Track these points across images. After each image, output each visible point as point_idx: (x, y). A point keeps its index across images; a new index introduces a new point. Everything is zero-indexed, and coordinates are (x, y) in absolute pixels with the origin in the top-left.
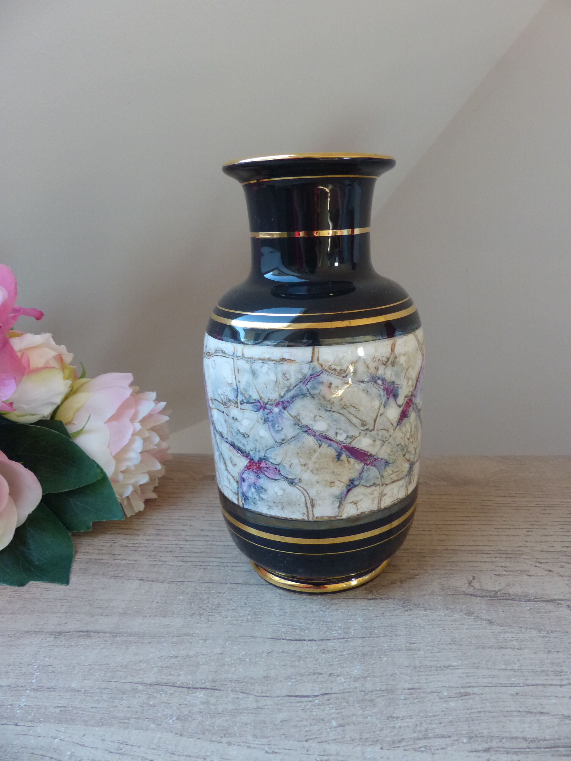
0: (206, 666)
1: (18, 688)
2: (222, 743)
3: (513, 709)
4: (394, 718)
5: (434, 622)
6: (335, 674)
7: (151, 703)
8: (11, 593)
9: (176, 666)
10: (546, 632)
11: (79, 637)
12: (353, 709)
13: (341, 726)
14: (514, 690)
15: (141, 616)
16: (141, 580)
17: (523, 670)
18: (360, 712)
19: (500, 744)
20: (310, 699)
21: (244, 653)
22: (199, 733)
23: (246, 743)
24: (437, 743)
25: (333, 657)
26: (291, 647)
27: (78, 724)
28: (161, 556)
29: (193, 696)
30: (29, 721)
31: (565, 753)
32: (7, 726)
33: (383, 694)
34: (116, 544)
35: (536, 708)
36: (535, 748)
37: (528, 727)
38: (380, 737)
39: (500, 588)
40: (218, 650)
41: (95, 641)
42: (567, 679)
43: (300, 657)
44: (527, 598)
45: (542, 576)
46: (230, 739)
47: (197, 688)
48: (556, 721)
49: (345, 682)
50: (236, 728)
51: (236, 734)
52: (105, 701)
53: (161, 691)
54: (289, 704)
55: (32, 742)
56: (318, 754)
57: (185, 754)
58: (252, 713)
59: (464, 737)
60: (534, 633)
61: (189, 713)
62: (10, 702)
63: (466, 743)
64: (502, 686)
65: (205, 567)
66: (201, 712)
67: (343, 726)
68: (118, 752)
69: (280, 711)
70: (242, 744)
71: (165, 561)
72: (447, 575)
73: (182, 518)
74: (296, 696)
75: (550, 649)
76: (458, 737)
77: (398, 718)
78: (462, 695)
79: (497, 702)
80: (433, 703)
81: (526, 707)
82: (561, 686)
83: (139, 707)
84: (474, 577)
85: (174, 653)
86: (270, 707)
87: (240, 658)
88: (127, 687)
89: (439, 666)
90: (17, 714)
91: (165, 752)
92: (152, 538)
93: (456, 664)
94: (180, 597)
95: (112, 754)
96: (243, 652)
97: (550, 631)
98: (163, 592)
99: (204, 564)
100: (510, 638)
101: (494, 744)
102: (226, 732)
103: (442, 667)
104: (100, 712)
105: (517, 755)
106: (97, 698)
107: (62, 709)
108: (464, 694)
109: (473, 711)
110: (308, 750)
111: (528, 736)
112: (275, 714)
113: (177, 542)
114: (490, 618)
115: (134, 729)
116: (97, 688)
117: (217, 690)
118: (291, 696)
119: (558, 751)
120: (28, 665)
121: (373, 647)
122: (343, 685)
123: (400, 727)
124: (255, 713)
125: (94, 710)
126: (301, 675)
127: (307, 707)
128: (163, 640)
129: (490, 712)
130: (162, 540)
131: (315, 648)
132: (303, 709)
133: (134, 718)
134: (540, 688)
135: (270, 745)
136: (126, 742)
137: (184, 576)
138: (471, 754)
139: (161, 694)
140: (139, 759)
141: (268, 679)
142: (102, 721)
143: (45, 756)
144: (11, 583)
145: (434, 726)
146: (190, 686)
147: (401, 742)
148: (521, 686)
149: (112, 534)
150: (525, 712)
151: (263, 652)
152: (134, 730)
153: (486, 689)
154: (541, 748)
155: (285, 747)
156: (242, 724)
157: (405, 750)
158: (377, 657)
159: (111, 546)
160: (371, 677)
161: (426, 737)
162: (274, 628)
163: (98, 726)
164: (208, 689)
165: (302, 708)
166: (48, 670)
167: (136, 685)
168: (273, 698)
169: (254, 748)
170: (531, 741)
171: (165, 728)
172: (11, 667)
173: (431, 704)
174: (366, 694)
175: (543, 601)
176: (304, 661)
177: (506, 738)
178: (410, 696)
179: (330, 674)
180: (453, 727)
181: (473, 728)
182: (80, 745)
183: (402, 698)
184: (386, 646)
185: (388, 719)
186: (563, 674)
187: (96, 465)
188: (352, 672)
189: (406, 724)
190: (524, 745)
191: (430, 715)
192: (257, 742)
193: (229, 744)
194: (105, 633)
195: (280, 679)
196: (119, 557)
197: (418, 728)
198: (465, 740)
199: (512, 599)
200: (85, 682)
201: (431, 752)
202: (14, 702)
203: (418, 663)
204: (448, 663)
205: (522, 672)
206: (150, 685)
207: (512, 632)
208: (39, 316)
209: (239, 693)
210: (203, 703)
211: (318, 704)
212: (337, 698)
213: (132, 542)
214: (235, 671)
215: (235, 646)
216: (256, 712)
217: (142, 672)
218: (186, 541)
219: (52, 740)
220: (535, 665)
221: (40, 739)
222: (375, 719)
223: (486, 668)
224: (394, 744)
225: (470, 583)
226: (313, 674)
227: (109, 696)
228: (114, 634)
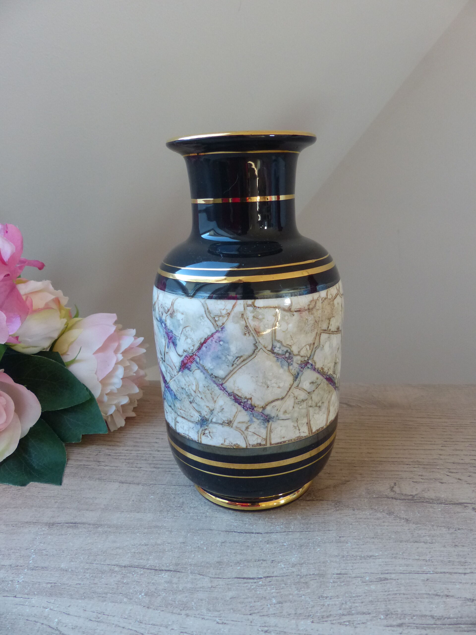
0: (170, 553)
1: (18, 567)
2: (181, 614)
3: (424, 592)
4: (324, 597)
5: (360, 520)
6: (276, 561)
7: (125, 582)
8: (15, 491)
9: (146, 552)
10: (454, 530)
11: (68, 527)
12: (290, 590)
13: (279, 603)
14: (425, 576)
15: (119, 512)
16: (120, 482)
18: (296, 592)
19: (411, 621)
20: (255, 581)
21: (202, 542)
22: (163, 607)
23: (201, 615)
24: (359, 619)
25: (275, 547)
26: (241, 538)
27: (64, 597)
28: (137, 464)
29: (159, 577)
30: (25, 594)
31: (466, 629)
32: (8, 597)
33: (316, 578)
34: (101, 454)
35: (443, 592)
36: (440, 624)
37: (436, 607)
38: (312, 612)
39: (417, 493)
40: (181, 540)
41: (81, 531)
42: (470, 568)
43: (248, 546)
44: (439, 501)
45: (453, 483)
46: (187, 612)
47: (162, 570)
48: (459, 602)
49: (285, 568)
50: (193, 603)
51: (193, 608)
52: (88, 579)
53: (133, 572)
54: (237, 584)
55: (28, 610)
56: (260, 625)
57: (151, 623)
58: (207, 591)
59: (382, 614)
60: (444, 530)
61: (156, 590)
62: (11, 578)
63: (383, 619)
64: (415, 573)
65: (173, 473)
66: (165, 589)
67: (282, 603)
68: (97, 620)
69: (229, 589)
70: (198, 616)
71: (140, 468)
72: (373, 482)
73: (156, 433)
74: (244, 578)
75: (457, 544)
76: (376, 614)
77: (327, 598)
78: (381, 580)
79: (411, 586)
80: (357, 586)
81: (435, 591)
82: (465, 574)
83: (115, 585)
84: (395, 484)
85: (145, 542)
86: (221, 586)
87: (198, 547)
88: (106, 568)
89: (363, 555)
90: (16, 588)
91: (135, 621)
92: (130, 448)
93: (377, 554)
94: (152, 496)
95: (91, 622)
96: (201, 541)
97: (457, 529)
98: (138, 492)
99: (173, 470)
100: (423, 534)
101: (407, 620)
102: (185, 606)
103: (366, 557)
104: (83, 588)
105: (425, 630)
106: (81, 576)
107: (53, 585)
108: (383, 579)
109: (390, 593)
110: (251, 622)
111: (435, 615)
112: (226, 592)
113: (151, 452)
114: (407, 517)
115: (110, 602)
116: (81, 569)
117: (178, 572)
118: (239, 578)
119: (460, 627)
120: (26, 549)
121: (309, 539)
122: (283, 570)
123: (328, 605)
124: (209, 591)
125: (79, 586)
126: (248, 561)
127: (253, 587)
128: (137, 531)
129: (404, 594)
130: (139, 450)
131: (261, 539)
132: (249, 589)
133: (111, 593)
134: (447, 575)
135: (220, 617)
136: (104, 613)
137: (156, 480)
138: (387, 628)
139: (133, 574)
140: (114, 626)
141: (221, 564)
142: (85, 595)
143: (37, 622)
144: (15, 483)
145: (356, 605)
146: (157, 568)
147: (329, 617)
148: (431, 574)
149: (98, 445)
150: (434, 595)
151: (218, 542)
152: (110, 603)
153: (402, 576)
154: (446, 625)
155: (232, 619)
156: (199, 600)
157: (332, 624)
158: (312, 548)
159: (97, 455)
160: (306, 564)
161: (349, 614)
162: (228, 522)
163: (82, 599)
164: (171, 571)
165: (248, 588)
166: (43, 553)
167: (113, 567)
168: (224, 580)
169: (207, 619)
170: (438, 619)
171: (135, 602)
172: (12, 551)
173: (355, 586)
174: (301, 578)
175: (453, 504)
176: (251, 550)
177: (417, 616)
178: (338, 580)
179: (273, 561)
180: (373, 606)
181: (389, 607)
182: (66, 614)
183: (332, 581)
184: (319, 539)
185: (319, 598)
186: (466, 564)
187: (85, 388)
188: (291, 560)
189: (333, 603)
190: (432, 621)
191: (354, 595)
192: (210, 615)
193: (187, 615)
194: (89, 524)
195: (231, 564)
196: (103, 464)
197: (344, 606)
198: (382, 617)
199: (427, 502)
200: (72, 563)
201: (354, 626)
202: (14, 579)
203: (345, 553)
204: (371, 554)
205: (432, 562)
206: (125, 567)
207: (425, 529)
208: (41, 267)
209: (197, 575)
210: (166, 582)
211: (261, 585)
212: (277, 581)
213: (114, 452)
214: (194, 556)
215: (195, 537)
216: (210, 590)
217: (118, 557)
218: (158, 451)
219: (44, 609)
220: (444, 557)
221: (34, 608)
222: (308, 598)
223: (403, 558)
224: (323, 619)
225: (392, 489)
226: (258, 560)
227: (91, 576)
228: (96, 526)
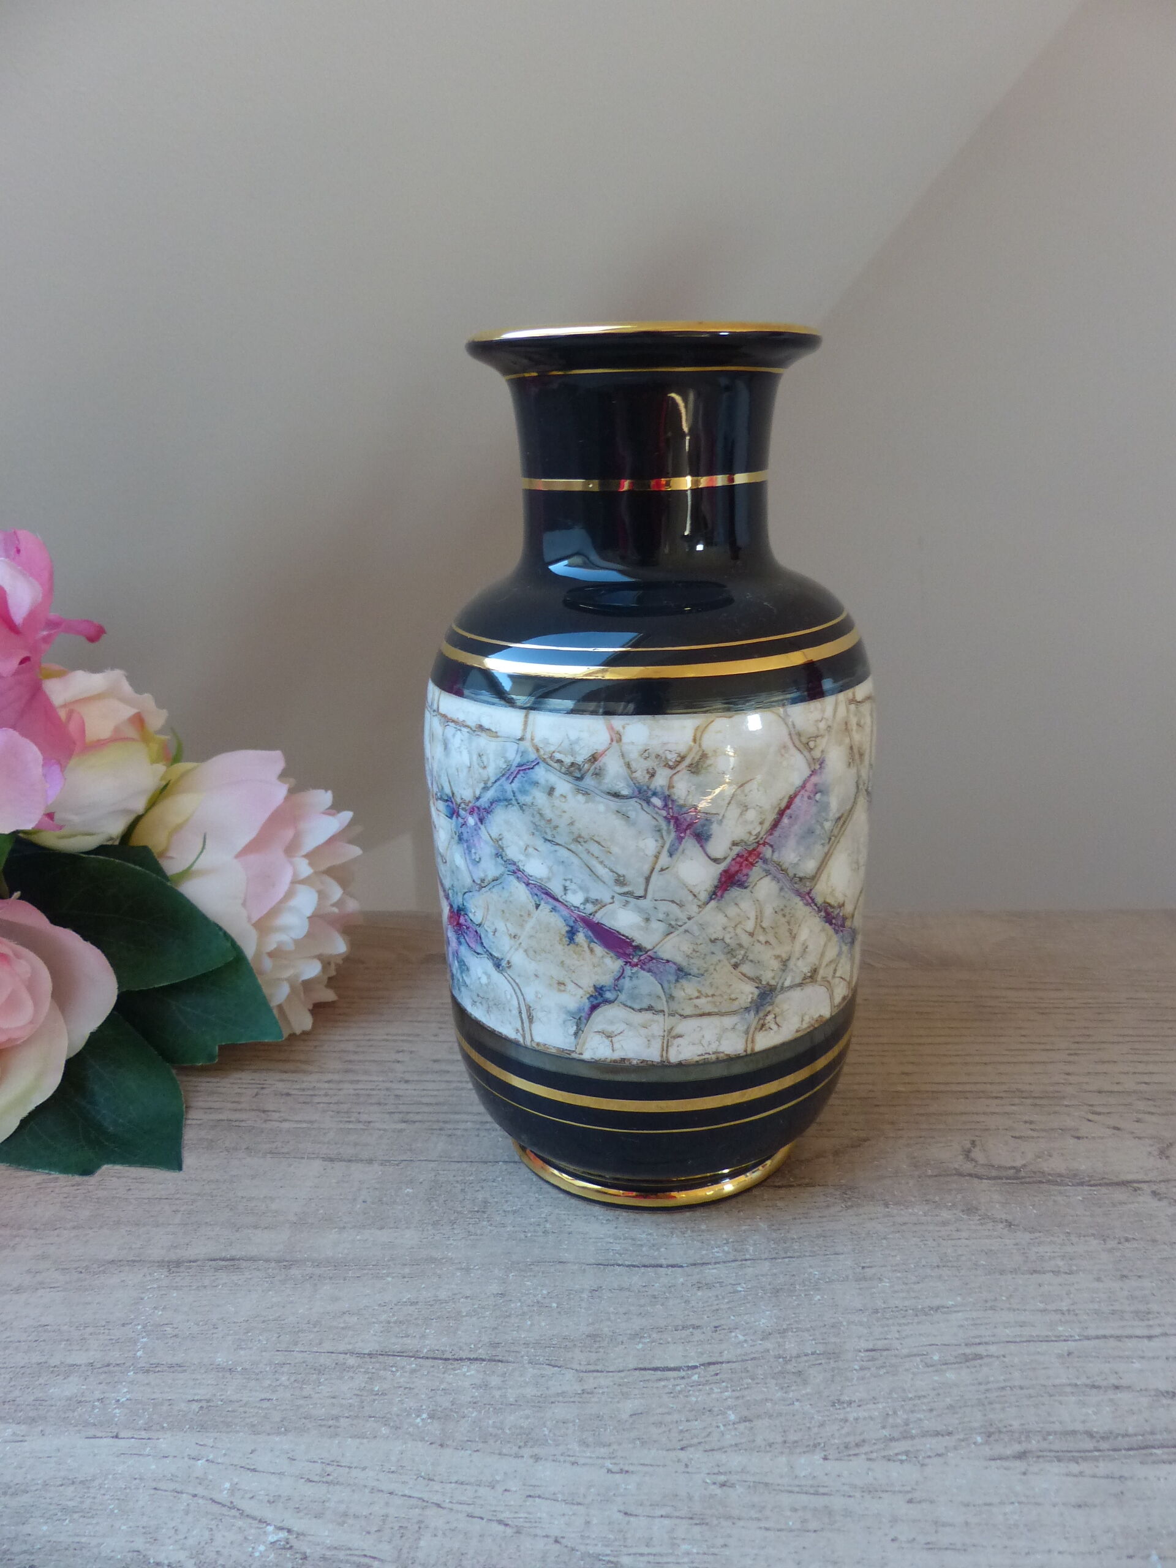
0: (474, 1319)
1: (111, 1368)
2: (522, 1457)
3: (1064, 1381)
4: (843, 1403)
5: (904, 1227)
6: (725, 1327)
7: (376, 1389)
8: (67, 1188)
9: (416, 1319)
10: (1116, 1242)
11: (216, 1270)
12: (765, 1390)
13: (745, 1421)
14: (1064, 1347)
15: (335, 1228)
16: (324, 1159)
17: (1077, 1312)
18: (779, 1394)
19: (1045, 1445)
20: (682, 1373)
21: (545, 1292)
22: (475, 1441)
23: (569, 1456)
24: (928, 1446)
25: (717, 1296)
26: (636, 1279)
27: (237, 1432)
28: (359, 1113)
29: (456, 1375)
30: (139, 1430)
31: (1165, 1457)
32: (97, 1439)
33: (820, 1362)
34: (265, 1091)
35: (1106, 1379)
36: (1108, 1450)
37: (1095, 1413)
38: (821, 1437)
39: (1024, 1162)
40: (494, 1288)
41: (249, 1277)
42: (1159, 1325)
43: (654, 1297)
44: (1078, 1180)
45: (1102, 1138)
46: (536, 1450)
47: (461, 1359)
48: (1144, 1401)
49: (746, 1341)
50: (545, 1429)
51: (547, 1440)
52: (286, 1387)
53: (392, 1366)
54: (642, 1383)
55: (153, 1467)
56: (707, 1471)
57: (454, 1479)
58: (574, 1402)
59: (977, 1433)
60: (1094, 1243)
61: (453, 1405)
62: (97, 1395)
63: (981, 1444)
64: (1041, 1341)
65: (450, 1132)
66: (475, 1403)
67: (750, 1421)
68: (324, 1480)
69: (626, 1396)
70: (562, 1459)
71: (369, 1122)
72: (922, 1139)
73: (395, 1038)
74: (655, 1369)
75: (1125, 1273)
76: (966, 1434)
77: (851, 1403)
78: (967, 1359)
79: (1034, 1369)
80: (914, 1374)
81: (1088, 1378)
82: (1150, 1337)
83: (355, 1397)
84: (973, 1143)
85: (409, 1296)
86: (606, 1390)
87: (538, 1302)
88: (323, 1360)
89: (920, 1307)
90: (115, 1416)
91: (415, 1477)
92: (336, 1077)
93: (951, 1303)
94: (408, 1190)
95: (311, 1484)
96: (541, 1290)
97: (1122, 1240)
98: (374, 1181)
99: (448, 1126)
100: (1049, 1254)
101: (1034, 1444)
102: (527, 1438)
103: (926, 1310)
104: (278, 1408)
105: (1077, 1463)
106: (268, 1382)
107: (204, 1404)
108: (970, 1357)
109: (989, 1386)
110: (687, 1466)
111: (1095, 1430)
112: (618, 1402)
113: (388, 1085)
114: (1010, 1218)
115: (351, 1437)
116: (266, 1365)
117: (501, 1361)
118: (645, 1369)
119: (1151, 1454)
120: (123, 1325)
121: (793, 1275)
122: (742, 1347)
123: (856, 1419)
124: (579, 1402)
125: (266, 1404)
126: (660, 1330)
127: (678, 1388)
128: (385, 1271)
129: (1021, 1388)
130: (358, 1081)
131: (681, 1280)
132: (671, 1393)
133: (348, 1417)
134: (1112, 1343)
135: (614, 1458)
136: (338, 1462)
137: (410, 1150)
138: (993, 1463)
139: (392, 1371)
140: (367, 1491)
141: (598, 1339)
142: (285, 1423)
143: (182, 1493)
144: (66, 1169)
145: (919, 1416)
146: (448, 1355)
147: (860, 1445)
148: (1076, 1340)
149: (255, 1071)
150: (1086, 1386)
151: (582, 1291)
152: (350, 1439)
153: (1012, 1347)
154: (1120, 1450)
155: (642, 1462)
156: (557, 1422)
157: (869, 1459)
158: (803, 1295)
159: (256, 1095)
160: (795, 1330)
161: (906, 1436)
162: (599, 1244)
163: (279, 1434)
164: (483, 1360)
165: (667, 1390)
166: (165, 1332)
167: (342, 1356)
168: (611, 1374)
169: (583, 1464)
170: (1103, 1438)
171: (409, 1433)
172: (89, 1330)
173: (911, 1376)
174: (787, 1361)
175: (1107, 1184)
176: (662, 1305)
177: (1055, 1433)
178: (870, 1363)
179: (716, 1327)
180: (956, 1416)
181: (991, 1416)
182: (249, 1469)
183: (856, 1367)
184: (817, 1273)
185: (833, 1405)
186: (1151, 1316)
187: (221, 933)
188: (757, 1323)
189: (866, 1414)
190: (1089, 1444)
191: (910, 1395)
192: (588, 1454)
193: (537, 1458)
194: (267, 1260)
195: (620, 1339)
196: (276, 1116)
197: (891, 1420)
198: (979, 1439)
199: (1049, 1182)
200: (242, 1352)
201: (919, 1462)
202: (105, 1395)
203: (880, 1304)
204: (937, 1302)
205: (1076, 1315)
206: (370, 1355)
207: (1052, 1243)
208: (95, 635)
209: (545, 1366)
210: (474, 1386)
211: (697, 1382)
212: (733, 1371)
213: (298, 1087)
214: (532, 1325)
215: (526, 1279)
216: (580, 1400)
217: (351, 1333)
218: (407, 1082)
219: (192, 1462)
220: (1099, 1302)
221: (167, 1461)
222: (809, 1406)
223: (1009, 1309)
224: (847, 1450)
225: (967, 1154)
226: (683, 1328)
227: (292, 1379)
228: (285, 1263)
